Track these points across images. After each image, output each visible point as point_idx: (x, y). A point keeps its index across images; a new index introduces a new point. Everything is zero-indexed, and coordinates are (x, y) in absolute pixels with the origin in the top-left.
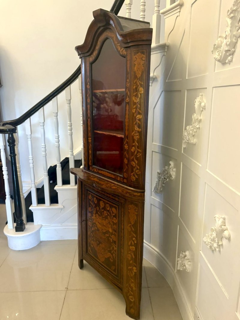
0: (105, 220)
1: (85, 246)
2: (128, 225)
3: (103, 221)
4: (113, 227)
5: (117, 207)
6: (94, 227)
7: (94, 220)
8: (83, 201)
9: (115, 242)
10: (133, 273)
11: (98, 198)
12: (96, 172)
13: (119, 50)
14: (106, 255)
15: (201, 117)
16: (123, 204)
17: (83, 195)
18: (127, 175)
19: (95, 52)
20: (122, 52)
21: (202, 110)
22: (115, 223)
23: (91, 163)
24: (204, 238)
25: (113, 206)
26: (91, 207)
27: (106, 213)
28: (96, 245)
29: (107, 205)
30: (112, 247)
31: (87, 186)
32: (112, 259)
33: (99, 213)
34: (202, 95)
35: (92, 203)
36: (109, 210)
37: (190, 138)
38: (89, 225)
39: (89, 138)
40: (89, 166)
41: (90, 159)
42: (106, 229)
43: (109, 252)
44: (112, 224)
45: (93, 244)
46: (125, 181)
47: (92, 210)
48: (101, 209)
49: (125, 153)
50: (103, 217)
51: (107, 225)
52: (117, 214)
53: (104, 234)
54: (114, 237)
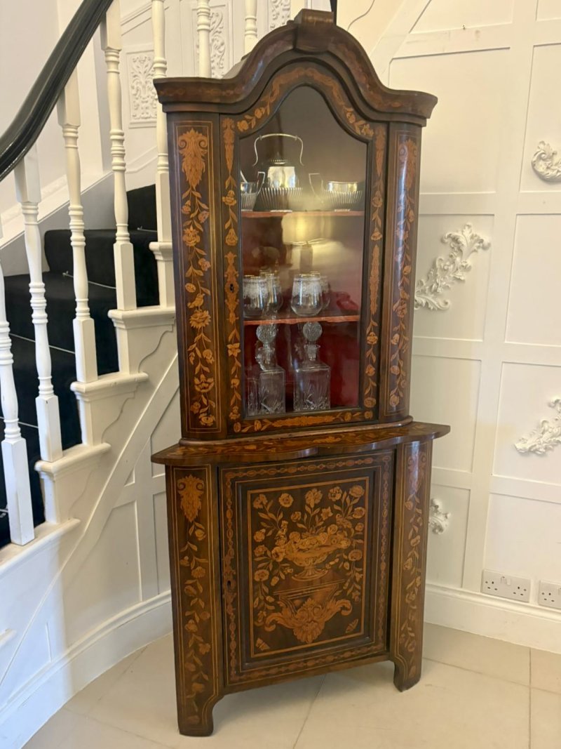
1: (237, 650)
2: (406, 501)
3: (318, 537)
4: (353, 531)
5: (367, 478)
6: (280, 572)
7: (278, 556)
8: (226, 529)
9: (358, 564)
10: (416, 590)
11: (296, 489)
12: (263, 429)
13: (351, 122)
14: (330, 612)
15: (469, 262)
16: (387, 464)
17: (228, 512)
18: (375, 401)
19: (263, 110)
20: (361, 129)
21: (475, 251)
22: (359, 520)
23: (239, 412)
24: (519, 446)
25: (352, 484)
26: (265, 528)
27: (327, 512)
28: (289, 613)
29: (331, 491)
30: (349, 580)
31: (245, 478)
32: (348, 607)
33: (303, 523)
34: (469, 226)
35: (272, 516)
36: (342, 497)
37: (433, 301)
38: (254, 580)
39: (229, 346)
40: (230, 425)
41: (232, 402)
42: (330, 550)
43: (337, 598)
44: (350, 526)
45: (274, 622)
46: (368, 415)
47: (270, 533)
48: (310, 512)
49: (367, 355)
50: (319, 527)
51: (332, 539)
52: (367, 494)
53: (322, 565)
54: (355, 554)
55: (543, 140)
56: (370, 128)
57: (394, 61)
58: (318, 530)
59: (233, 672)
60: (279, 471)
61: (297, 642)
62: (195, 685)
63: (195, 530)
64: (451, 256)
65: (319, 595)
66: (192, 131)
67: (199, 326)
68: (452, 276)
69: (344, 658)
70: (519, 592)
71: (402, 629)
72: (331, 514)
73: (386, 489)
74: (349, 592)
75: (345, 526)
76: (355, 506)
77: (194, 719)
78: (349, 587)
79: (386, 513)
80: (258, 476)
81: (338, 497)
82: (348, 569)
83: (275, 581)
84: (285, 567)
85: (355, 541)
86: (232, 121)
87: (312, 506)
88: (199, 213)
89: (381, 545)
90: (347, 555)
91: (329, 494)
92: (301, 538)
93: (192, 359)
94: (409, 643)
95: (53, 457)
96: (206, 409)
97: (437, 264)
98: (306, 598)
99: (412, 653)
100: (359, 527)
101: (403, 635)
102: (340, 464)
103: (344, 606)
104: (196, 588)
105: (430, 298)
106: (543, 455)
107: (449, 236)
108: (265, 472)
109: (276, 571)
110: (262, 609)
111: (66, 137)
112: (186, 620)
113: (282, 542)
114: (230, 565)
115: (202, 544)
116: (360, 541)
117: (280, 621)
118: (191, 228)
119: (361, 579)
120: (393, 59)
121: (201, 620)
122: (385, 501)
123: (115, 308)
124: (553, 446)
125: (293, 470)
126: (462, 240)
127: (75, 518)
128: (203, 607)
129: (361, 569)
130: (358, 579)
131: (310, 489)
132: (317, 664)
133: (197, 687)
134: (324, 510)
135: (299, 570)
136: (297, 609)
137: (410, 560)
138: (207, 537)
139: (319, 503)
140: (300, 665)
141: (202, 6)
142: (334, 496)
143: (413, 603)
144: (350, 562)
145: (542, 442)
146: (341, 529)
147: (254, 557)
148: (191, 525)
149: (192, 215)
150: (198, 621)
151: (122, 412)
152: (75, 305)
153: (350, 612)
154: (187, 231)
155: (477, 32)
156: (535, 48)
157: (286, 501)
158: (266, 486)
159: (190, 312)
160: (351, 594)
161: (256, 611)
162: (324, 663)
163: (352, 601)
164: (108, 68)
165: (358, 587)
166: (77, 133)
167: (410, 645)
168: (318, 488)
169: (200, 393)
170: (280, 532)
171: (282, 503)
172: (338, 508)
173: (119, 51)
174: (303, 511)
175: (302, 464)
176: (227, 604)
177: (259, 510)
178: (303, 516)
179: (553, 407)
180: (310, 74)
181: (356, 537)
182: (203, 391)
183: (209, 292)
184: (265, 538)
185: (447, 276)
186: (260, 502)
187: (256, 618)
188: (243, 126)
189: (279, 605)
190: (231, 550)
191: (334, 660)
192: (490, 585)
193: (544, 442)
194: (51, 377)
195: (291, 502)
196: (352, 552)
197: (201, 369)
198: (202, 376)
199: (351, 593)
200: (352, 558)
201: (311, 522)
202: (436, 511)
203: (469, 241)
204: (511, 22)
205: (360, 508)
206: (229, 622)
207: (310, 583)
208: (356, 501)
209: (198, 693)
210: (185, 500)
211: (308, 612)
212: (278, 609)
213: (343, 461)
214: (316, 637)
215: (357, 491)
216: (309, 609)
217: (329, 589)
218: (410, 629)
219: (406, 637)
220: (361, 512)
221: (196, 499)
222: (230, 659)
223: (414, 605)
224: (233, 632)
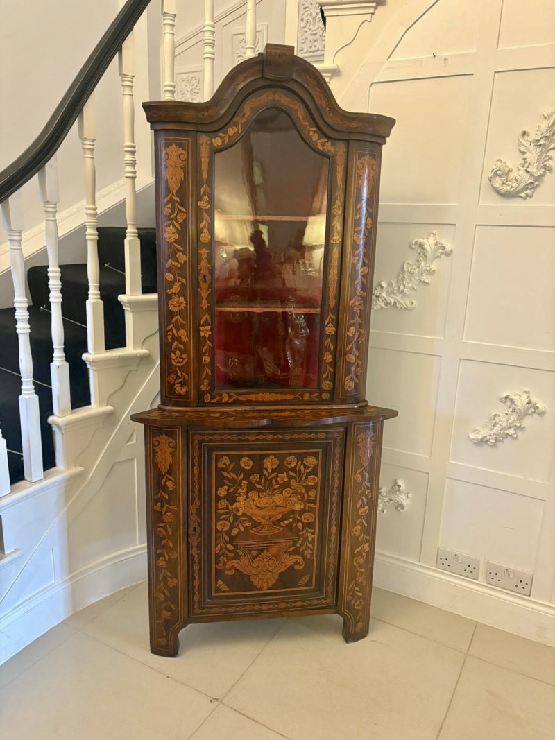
0: (281, 493)
1: (199, 587)
2: (355, 474)
3: (274, 498)
4: (306, 496)
5: (320, 451)
6: (240, 525)
7: (238, 510)
8: (193, 483)
9: (311, 525)
10: (364, 555)
11: (255, 455)
12: (230, 401)
13: (314, 140)
14: (284, 565)
15: (433, 267)
16: (338, 439)
17: (195, 468)
18: (332, 384)
19: (235, 129)
20: (323, 146)
21: (438, 257)
22: (312, 487)
23: (209, 385)
24: (472, 436)
25: (306, 455)
26: (226, 485)
27: (283, 477)
28: (247, 562)
29: (287, 459)
30: (302, 539)
31: (210, 441)
32: (301, 563)
33: (261, 485)
34: (434, 234)
35: (233, 475)
36: (296, 465)
37: (400, 300)
38: (216, 530)
39: (202, 328)
40: (200, 395)
41: (203, 376)
42: (285, 510)
43: (291, 554)
44: (304, 491)
45: (233, 568)
46: (325, 396)
47: (232, 490)
48: (267, 475)
49: (326, 343)
50: (276, 489)
51: (287, 501)
52: (320, 465)
53: (278, 523)
54: (307, 517)
55: (500, 158)
56: (331, 146)
57: (374, 85)
58: (275, 492)
59: (196, 606)
60: (240, 438)
61: (253, 588)
62: (164, 612)
63: (166, 481)
64: (418, 261)
65: (274, 550)
66: (174, 146)
67: (176, 310)
68: (418, 278)
69: (295, 607)
70: (470, 570)
71: (350, 588)
72: (286, 479)
73: (337, 462)
74: (301, 549)
75: (299, 491)
76: (308, 474)
77: (163, 641)
78: (302, 545)
79: (336, 483)
80: (222, 440)
81: (293, 464)
82: (301, 528)
83: (235, 532)
84: (244, 521)
85: (307, 505)
86: (207, 138)
87: (270, 471)
88: (177, 214)
89: (331, 511)
90: (301, 516)
91: (285, 462)
92: (259, 497)
93: (169, 337)
94: (356, 601)
95: (63, 413)
96: (180, 380)
97: (405, 266)
98: (262, 550)
99: (359, 611)
100: (312, 493)
101: (350, 594)
102: (295, 436)
103: (297, 561)
104: (166, 530)
105: (398, 298)
106: (494, 446)
107: (416, 243)
108: (228, 437)
109: (236, 524)
110: (223, 555)
111: (84, 149)
112: (157, 559)
113: (241, 499)
114: (196, 513)
115: (172, 493)
116: (312, 505)
117: (239, 568)
118: (171, 227)
119: (313, 539)
120: (373, 83)
121: (169, 558)
122: (336, 473)
123: (124, 293)
124: (503, 438)
125: (253, 438)
126: (426, 246)
127: (80, 466)
128: (171, 547)
129: (313, 531)
130: (310, 539)
131: (268, 455)
132: (270, 609)
133: (166, 614)
134: (280, 475)
135: (256, 524)
136: (254, 559)
137: (359, 527)
138: (176, 488)
139: (276, 468)
140: (256, 608)
141: (207, 38)
142: (290, 464)
143: (361, 566)
144: (303, 523)
145: (492, 433)
146: (296, 493)
147: (217, 508)
148: (163, 476)
149: (172, 216)
150: (167, 559)
151: (126, 381)
152: (88, 288)
153: (302, 567)
154: (168, 229)
155: (446, 59)
156: (496, 74)
157: (246, 463)
158: (229, 450)
159: (169, 297)
161: (218, 556)
162: (278, 608)
163: (304, 558)
164: (124, 91)
165: (310, 546)
166: (93, 145)
167: (358, 603)
168: (275, 455)
169: (175, 366)
170: (240, 490)
171: (243, 465)
172: (294, 475)
173: (134, 76)
174: (262, 475)
175: (261, 433)
176: (192, 547)
177: (223, 469)
178: (261, 479)
179: (504, 402)
180: (277, 98)
181: (310, 502)
182: (178, 365)
183: (184, 281)
184: (228, 493)
185: (413, 279)
186: (223, 462)
187: (217, 562)
188: (217, 142)
189: (237, 553)
190: (197, 501)
191: (286, 608)
192: (445, 561)
193: (494, 434)
194: (63, 347)
195: (251, 465)
196: (305, 514)
197: (176, 345)
198: (178, 352)
199: (303, 551)
200: (305, 519)
201: (269, 484)
202: (399, 490)
203: (433, 247)
204: (475, 51)
205: (313, 476)
206: (194, 562)
207: (266, 537)
208: (310, 470)
209: (166, 619)
210: (159, 455)
211: (264, 562)
212: (237, 557)
213: (298, 433)
214: (271, 585)
215: (311, 461)
216: (265, 560)
217: (284, 544)
218: (358, 589)
219: (353, 596)
220: (314, 480)
221: (168, 455)
222: (194, 594)
223: (361, 568)
224: (197, 572)
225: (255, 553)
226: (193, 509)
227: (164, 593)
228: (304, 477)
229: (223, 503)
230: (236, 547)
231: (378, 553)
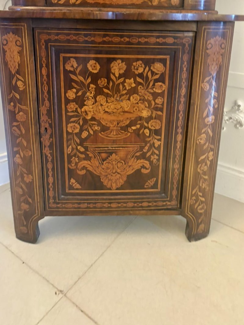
1: (54, 183)
2: (203, 82)
3: (122, 103)
4: (153, 103)
5: (168, 57)
6: (89, 127)
7: (87, 114)
8: (42, 84)
9: (157, 132)
10: (208, 163)
11: (102, 58)
12: (77, 3)
14: (131, 168)
16: (187, 45)
17: (43, 69)
22: (159, 94)
25: (154, 61)
26: (75, 88)
27: (130, 83)
28: (97, 163)
29: (134, 64)
30: (148, 145)
31: (56, 41)
32: (147, 167)
33: (108, 89)
35: (81, 78)
36: (144, 71)
38: (67, 132)
42: (133, 116)
43: (138, 158)
44: (151, 98)
45: (84, 168)
46: (175, 2)
47: (80, 93)
48: (115, 80)
50: (123, 95)
51: (134, 107)
52: (167, 72)
53: (125, 128)
54: (153, 124)
58: (122, 98)
59: (51, 201)
60: (86, 39)
61: (102, 187)
62: (23, 204)
63: (16, 81)
65: (122, 154)
69: (142, 207)
71: (193, 193)
72: (134, 85)
73: (185, 69)
74: (148, 155)
75: (146, 97)
76: (156, 81)
77: (24, 229)
78: (149, 150)
79: (184, 91)
80: (68, 41)
81: (141, 70)
82: (148, 135)
83: (85, 135)
84: (93, 124)
85: (154, 112)
87: (117, 75)
89: (178, 119)
90: (148, 123)
91: (133, 67)
92: (107, 102)
94: (199, 205)
98: (111, 153)
99: (201, 214)
100: (159, 100)
101: (194, 198)
102: (143, 40)
103: (143, 165)
104: (20, 129)
108: (74, 38)
109: (85, 127)
110: (75, 155)
112: (14, 156)
113: (90, 102)
114: (46, 114)
115: (23, 93)
116: (159, 113)
117: (90, 168)
119: (160, 146)
121: (25, 156)
122: (184, 81)
125: (99, 40)
128: (25, 145)
130: (156, 145)
131: (115, 59)
132: (119, 207)
134: (127, 81)
135: (104, 129)
136: (103, 161)
137: (204, 136)
138: (26, 87)
139: (123, 73)
140: (105, 205)
142: (137, 69)
143: (204, 173)
144: (150, 130)
146: (143, 100)
147: (67, 111)
148: (13, 76)
150: (22, 156)
157: (93, 67)
158: (76, 52)
160: (150, 157)
161: (69, 157)
162: (126, 207)
163: (151, 163)
165: (157, 152)
167: (200, 207)
168: (123, 60)
170: (88, 94)
171: (90, 69)
172: (141, 81)
174: (109, 79)
175: (107, 35)
176: (45, 147)
177: (70, 72)
178: (108, 83)
181: (156, 109)
184: (76, 96)
186: (70, 65)
187: (70, 162)
189: (88, 155)
190: (47, 102)
191: (134, 207)
195: (98, 69)
196: (152, 121)
199: (150, 155)
200: (152, 126)
201: (116, 90)
205: (160, 84)
206: (47, 161)
207: (114, 142)
208: (157, 77)
209: (25, 210)
210: (8, 54)
211: (113, 164)
212: (88, 158)
213: (145, 37)
214: (119, 185)
215: (158, 67)
216: (114, 163)
217: (131, 149)
218: (201, 194)
219: (197, 200)
220: (161, 88)
221: (16, 53)
222: (49, 190)
223: (205, 175)
224: (50, 170)
225: (104, 155)
226: (43, 110)
227: (22, 188)
228: (151, 84)
229: (72, 106)
230: (86, 148)
231: (222, 166)
